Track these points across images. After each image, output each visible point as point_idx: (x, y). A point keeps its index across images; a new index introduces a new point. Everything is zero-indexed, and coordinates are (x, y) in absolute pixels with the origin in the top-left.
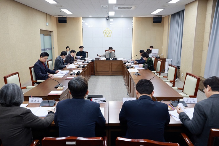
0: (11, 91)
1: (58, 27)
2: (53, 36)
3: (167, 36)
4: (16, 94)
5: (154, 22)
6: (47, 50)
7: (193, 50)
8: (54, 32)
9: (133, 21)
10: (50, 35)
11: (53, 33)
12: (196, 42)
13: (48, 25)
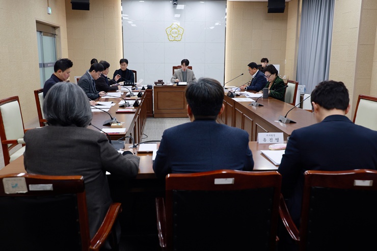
0: (66, 96)
1: (69, 17)
2: (60, 37)
3: (294, 40)
4: (76, 100)
5: (270, 11)
6: (48, 67)
7: (355, 60)
8: (62, 28)
9: (227, 10)
10: (54, 35)
11: (59, 31)
12: (360, 44)
13: (50, 11)
